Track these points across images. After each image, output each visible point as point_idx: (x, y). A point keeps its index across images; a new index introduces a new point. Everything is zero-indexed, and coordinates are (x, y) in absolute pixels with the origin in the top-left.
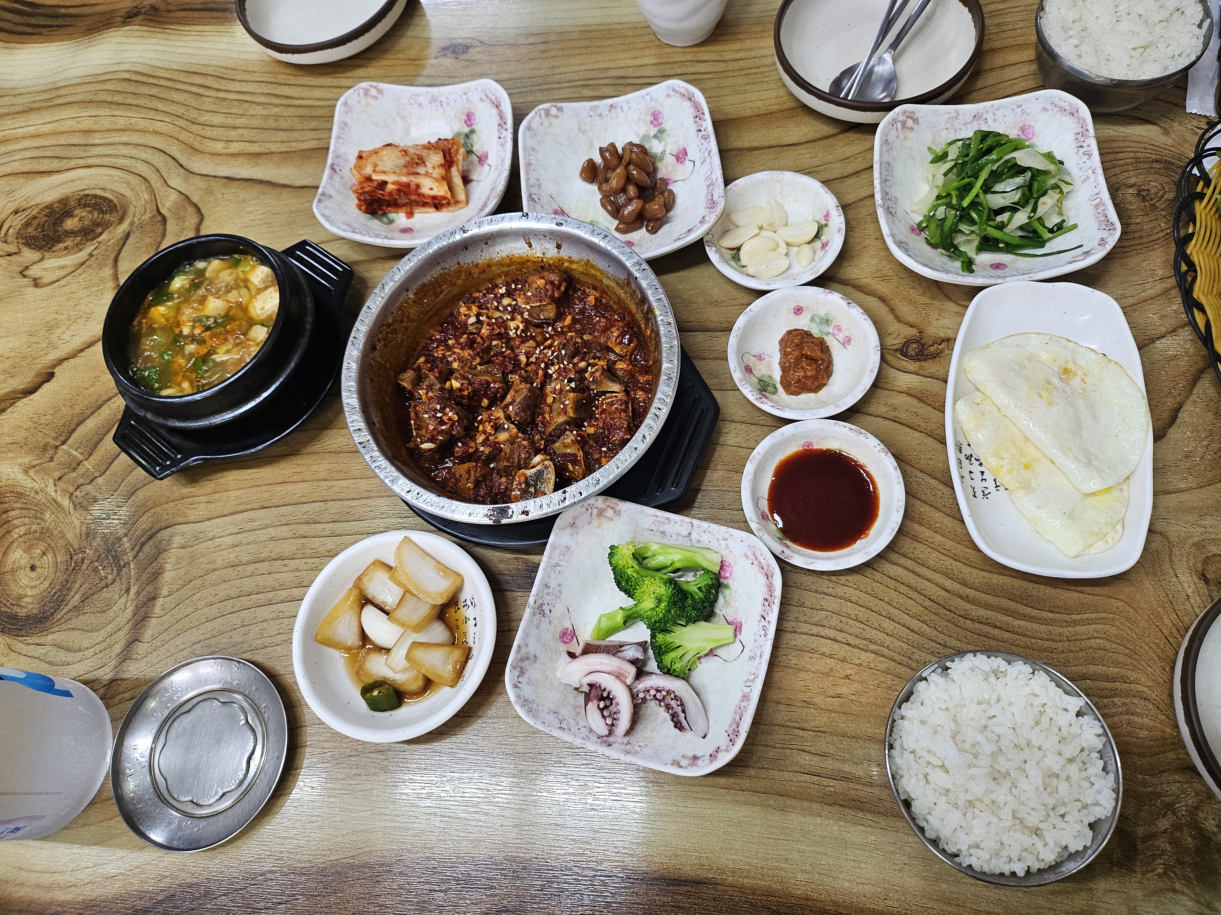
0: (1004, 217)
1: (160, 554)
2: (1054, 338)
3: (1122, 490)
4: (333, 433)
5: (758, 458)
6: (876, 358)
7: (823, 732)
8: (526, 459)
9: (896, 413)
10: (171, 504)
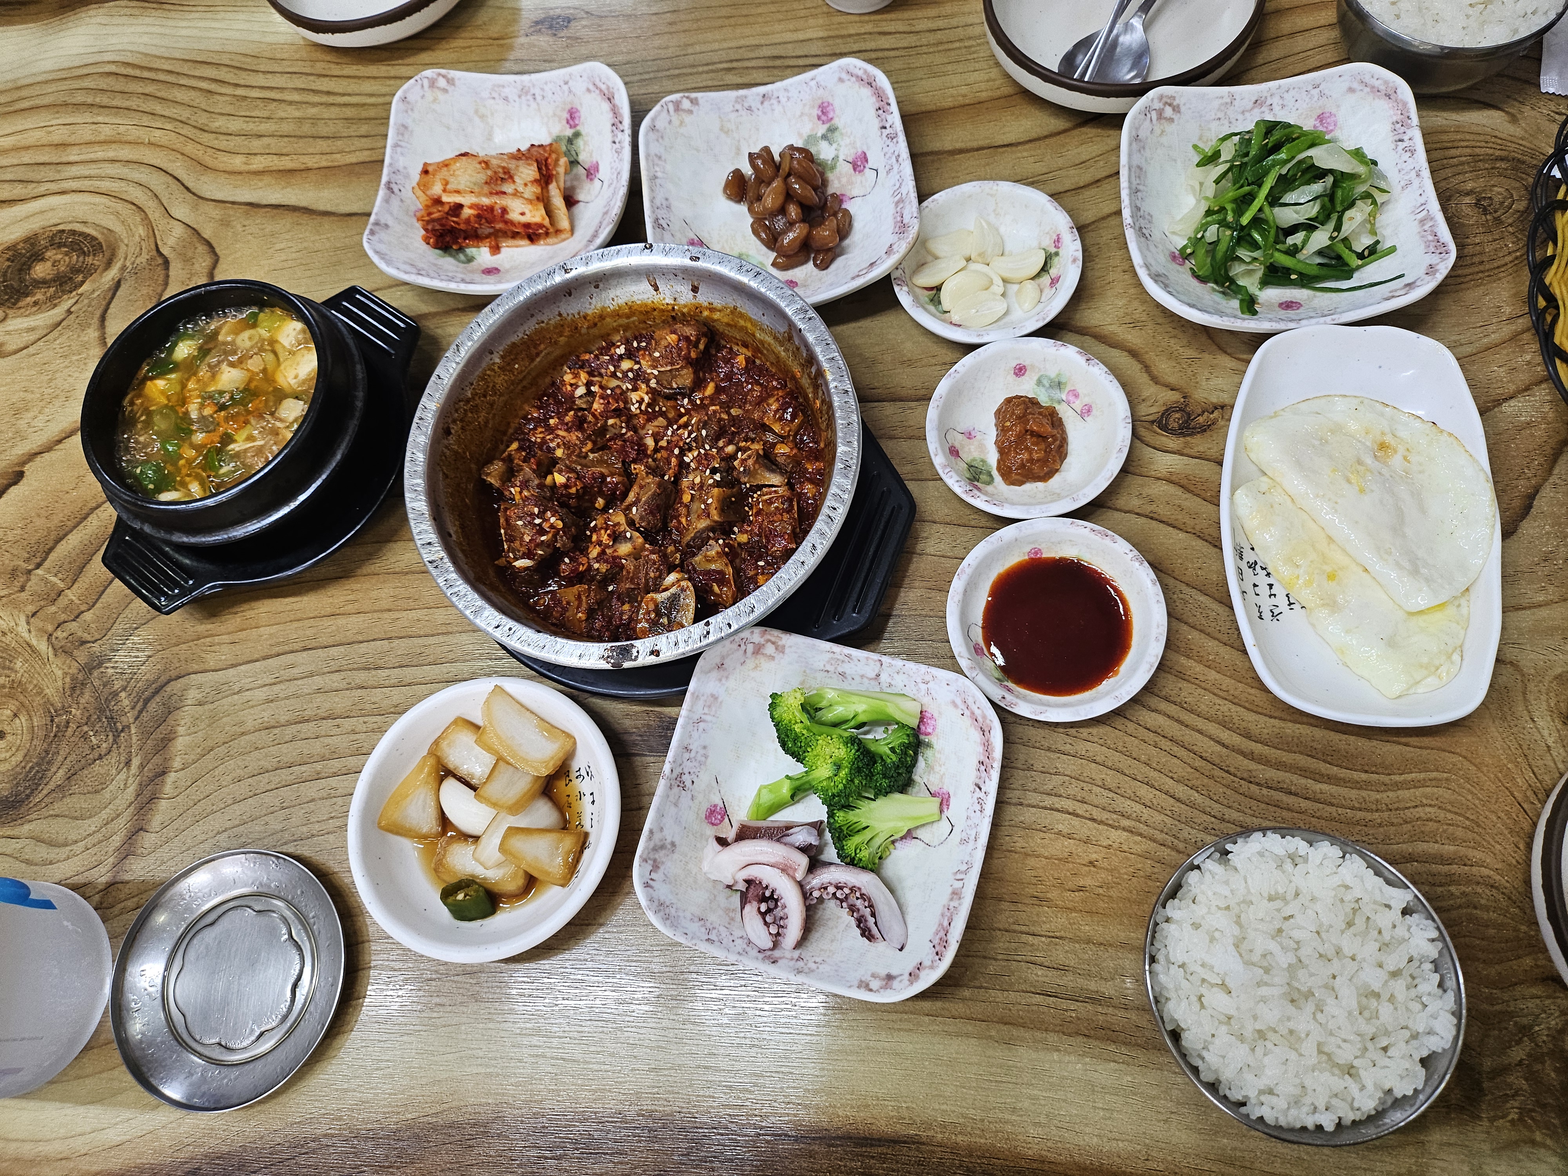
0: (1297, 238)
1: (170, 713)
2: (1366, 401)
3: (1459, 606)
4: (398, 547)
5: (969, 571)
6: (1125, 433)
7: (1061, 938)
8: (656, 578)
9: (1153, 508)
10: (184, 646)
